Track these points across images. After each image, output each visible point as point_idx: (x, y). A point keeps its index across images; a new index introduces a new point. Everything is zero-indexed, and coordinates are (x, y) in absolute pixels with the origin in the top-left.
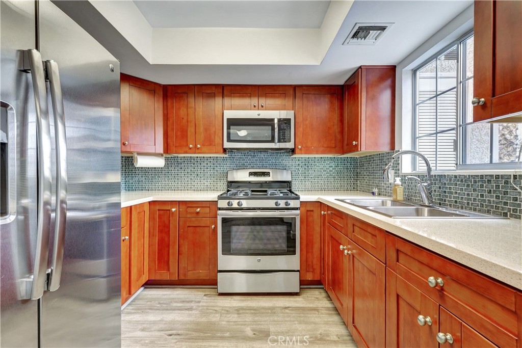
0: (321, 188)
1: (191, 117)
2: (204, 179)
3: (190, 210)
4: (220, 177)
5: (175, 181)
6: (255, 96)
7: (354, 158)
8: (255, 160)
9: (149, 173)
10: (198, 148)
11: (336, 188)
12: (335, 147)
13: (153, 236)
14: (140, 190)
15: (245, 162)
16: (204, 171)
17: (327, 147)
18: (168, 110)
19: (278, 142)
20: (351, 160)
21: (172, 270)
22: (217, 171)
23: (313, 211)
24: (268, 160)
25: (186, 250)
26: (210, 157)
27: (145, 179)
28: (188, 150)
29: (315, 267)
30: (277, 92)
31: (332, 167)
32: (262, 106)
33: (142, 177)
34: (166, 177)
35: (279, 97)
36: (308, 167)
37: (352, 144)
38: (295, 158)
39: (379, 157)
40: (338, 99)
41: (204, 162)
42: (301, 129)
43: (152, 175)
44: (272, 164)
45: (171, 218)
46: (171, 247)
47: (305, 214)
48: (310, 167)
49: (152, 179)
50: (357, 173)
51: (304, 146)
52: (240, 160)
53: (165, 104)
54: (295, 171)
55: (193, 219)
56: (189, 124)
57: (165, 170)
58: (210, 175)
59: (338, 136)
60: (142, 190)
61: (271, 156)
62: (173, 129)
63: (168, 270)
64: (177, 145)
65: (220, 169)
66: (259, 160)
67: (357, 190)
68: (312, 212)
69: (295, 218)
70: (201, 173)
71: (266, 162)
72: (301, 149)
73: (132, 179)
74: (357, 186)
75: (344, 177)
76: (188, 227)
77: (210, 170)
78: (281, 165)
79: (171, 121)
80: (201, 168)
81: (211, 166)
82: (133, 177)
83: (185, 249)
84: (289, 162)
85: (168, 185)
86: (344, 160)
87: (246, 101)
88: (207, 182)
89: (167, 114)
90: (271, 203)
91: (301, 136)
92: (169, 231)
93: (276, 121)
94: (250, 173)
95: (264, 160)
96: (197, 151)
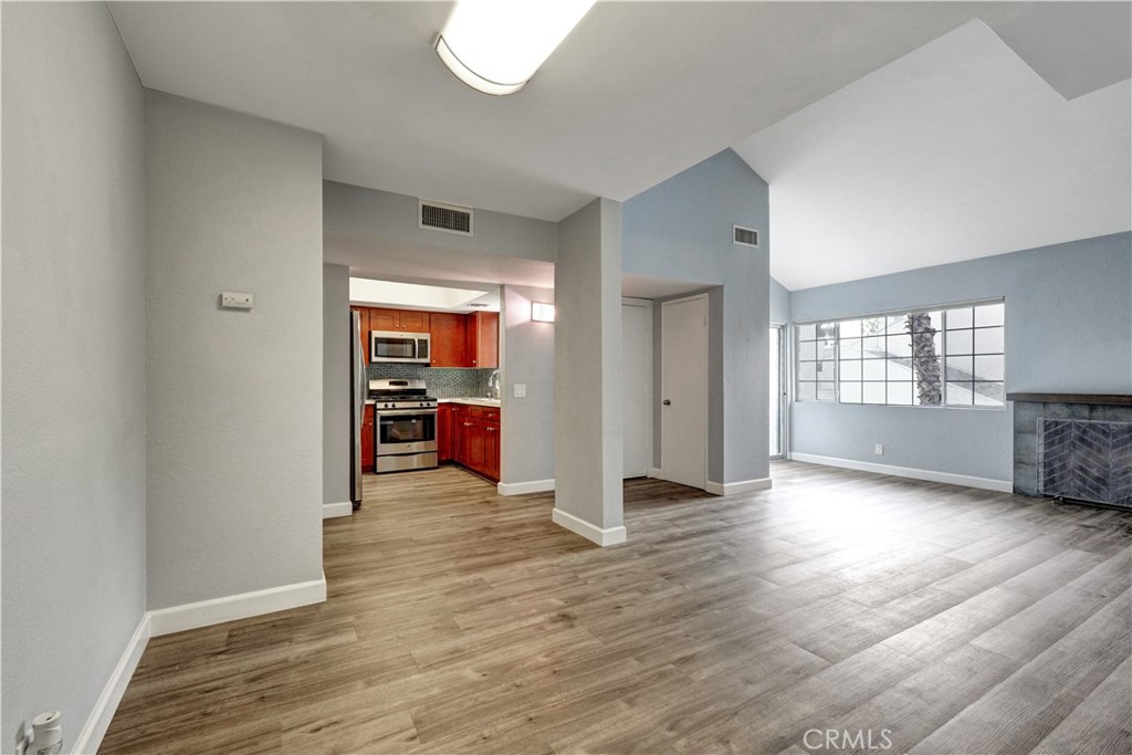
12: (461, 362)
15: (387, 374)
17: (455, 362)
19: (417, 358)
20: (472, 372)
23: (447, 409)
30: (416, 317)
32: (403, 328)
37: (472, 361)
40: (463, 325)
42: (436, 348)
44: (411, 376)
47: (441, 412)
51: (438, 361)
59: (463, 353)
69: (434, 414)
72: (435, 363)
78: (418, 376)
91: (436, 353)
93: (417, 341)
94: (390, 382)
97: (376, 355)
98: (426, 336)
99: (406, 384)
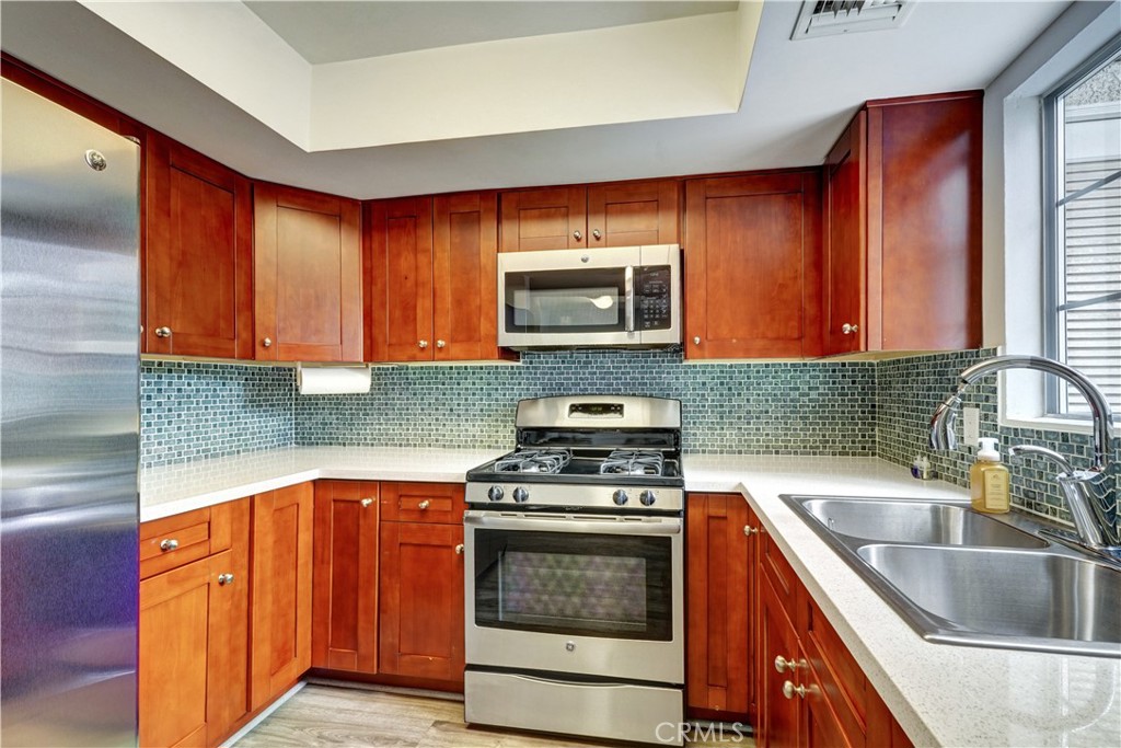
0: (767, 447)
1: (425, 274)
2: (467, 420)
3: (406, 503)
4: (505, 416)
5: (401, 424)
6: (578, 213)
7: (863, 364)
8: (590, 373)
9: (344, 404)
10: (441, 349)
11: (811, 447)
12: (799, 339)
13: (322, 562)
14: (326, 444)
15: (565, 379)
16: (466, 399)
17: (778, 339)
18: (374, 260)
19: (636, 329)
20: (853, 371)
21: (363, 650)
22: (497, 400)
23: (725, 518)
24: (623, 373)
25: (397, 601)
26: (481, 368)
27: (337, 419)
28: (419, 355)
29: (732, 675)
30: (636, 198)
31: (798, 389)
32: (598, 239)
33: (331, 414)
34: (382, 414)
35: (641, 211)
36: (730, 389)
37: (841, 330)
38: (695, 366)
39: (935, 366)
40: (806, 205)
41: (466, 379)
42: (702, 292)
43: (351, 409)
44: (634, 384)
45: (361, 522)
46: (361, 593)
47: (704, 528)
48: (736, 389)
49: (351, 419)
50: (873, 406)
51: (709, 337)
52: (552, 374)
53: (367, 245)
54: (694, 401)
55: (414, 526)
56: (421, 291)
57: (379, 399)
58: (482, 410)
59: (807, 307)
60: (331, 444)
61: (630, 362)
62: (383, 305)
63: (356, 648)
64: (394, 341)
65: (505, 395)
66: (600, 373)
67: (873, 454)
68: (723, 522)
69: (670, 538)
70: (459, 405)
71: (616, 379)
72: (700, 345)
73: (310, 419)
74: (874, 442)
75: (833, 418)
76: (401, 544)
77: (481, 400)
78: (657, 384)
79: (379, 286)
80: (459, 394)
81: (482, 389)
82: (312, 414)
83: (394, 599)
84: (677, 378)
85: (387, 434)
86: (834, 371)
87: (556, 228)
88: (474, 426)
89: (372, 268)
90: (603, 496)
91: (702, 310)
92: (357, 553)
93: (629, 274)
94: (572, 406)
95: (612, 373)
96: (437, 355)
97: (512, 326)
98: (662, 254)
99: (619, 409)
